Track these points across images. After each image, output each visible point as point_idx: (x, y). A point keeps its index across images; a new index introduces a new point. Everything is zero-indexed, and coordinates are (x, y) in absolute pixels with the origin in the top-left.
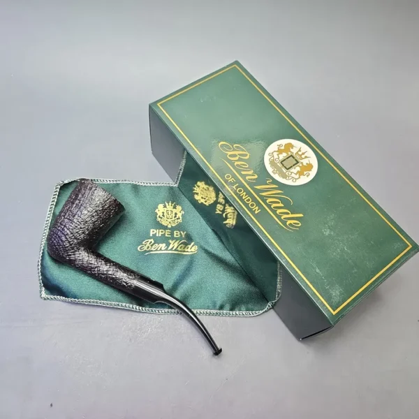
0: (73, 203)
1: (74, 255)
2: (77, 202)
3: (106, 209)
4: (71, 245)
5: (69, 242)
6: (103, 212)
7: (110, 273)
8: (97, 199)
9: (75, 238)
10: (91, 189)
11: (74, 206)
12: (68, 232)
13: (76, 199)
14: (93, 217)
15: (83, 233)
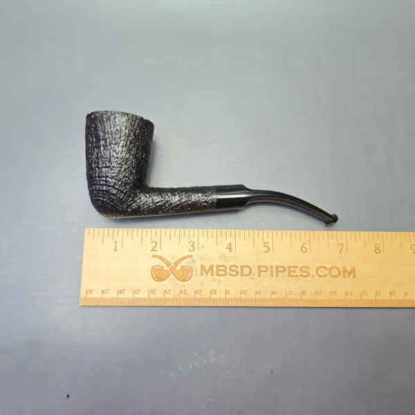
0: (99, 147)
1: (134, 203)
2: (102, 142)
3: (139, 135)
4: (125, 194)
5: (122, 191)
6: (138, 139)
7: (183, 200)
8: (123, 128)
9: (126, 184)
10: (109, 119)
11: (102, 149)
12: (114, 181)
13: (98, 141)
14: (131, 150)
15: (131, 174)
